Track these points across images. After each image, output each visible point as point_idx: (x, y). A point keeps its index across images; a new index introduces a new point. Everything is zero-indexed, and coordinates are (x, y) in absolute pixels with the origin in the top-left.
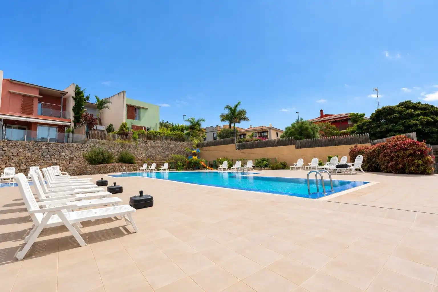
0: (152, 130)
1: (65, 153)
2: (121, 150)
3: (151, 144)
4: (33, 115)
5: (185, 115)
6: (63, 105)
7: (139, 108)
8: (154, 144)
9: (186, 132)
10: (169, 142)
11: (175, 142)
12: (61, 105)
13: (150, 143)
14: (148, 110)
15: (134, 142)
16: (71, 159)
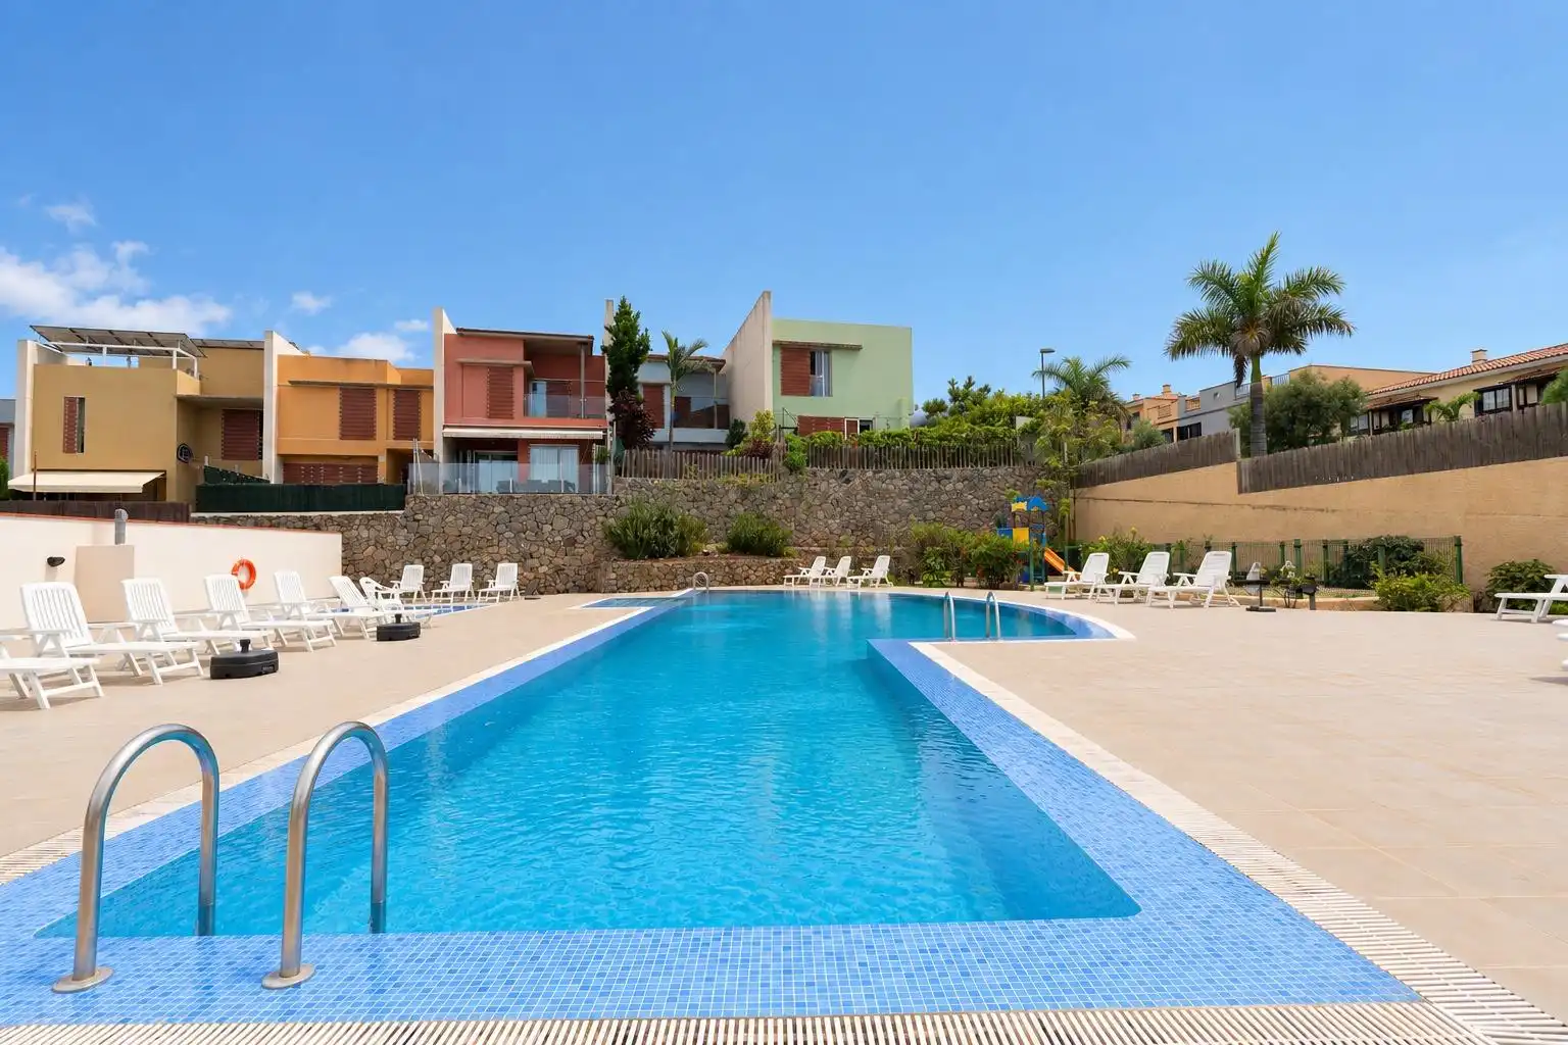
0: (879, 428)
1: (552, 524)
2: (741, 509)
3: (865, 484)
4: (512, 418)
5: (1046, 347)
6: (586, 378)
7: (828, 349)
8: (876, 484)
9: (1022, 422)
10: (940, 471)
11: (968, 471)
12: (580, 378)
13: (863, 477)
14: (861, 351)
15: (792, 479)
16: (571, 542)
